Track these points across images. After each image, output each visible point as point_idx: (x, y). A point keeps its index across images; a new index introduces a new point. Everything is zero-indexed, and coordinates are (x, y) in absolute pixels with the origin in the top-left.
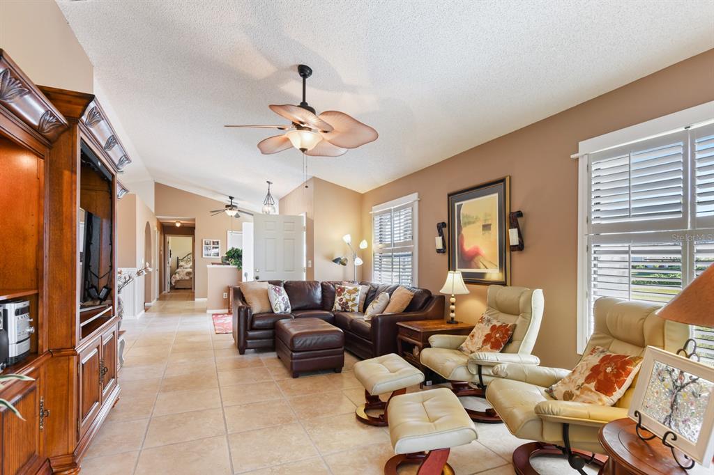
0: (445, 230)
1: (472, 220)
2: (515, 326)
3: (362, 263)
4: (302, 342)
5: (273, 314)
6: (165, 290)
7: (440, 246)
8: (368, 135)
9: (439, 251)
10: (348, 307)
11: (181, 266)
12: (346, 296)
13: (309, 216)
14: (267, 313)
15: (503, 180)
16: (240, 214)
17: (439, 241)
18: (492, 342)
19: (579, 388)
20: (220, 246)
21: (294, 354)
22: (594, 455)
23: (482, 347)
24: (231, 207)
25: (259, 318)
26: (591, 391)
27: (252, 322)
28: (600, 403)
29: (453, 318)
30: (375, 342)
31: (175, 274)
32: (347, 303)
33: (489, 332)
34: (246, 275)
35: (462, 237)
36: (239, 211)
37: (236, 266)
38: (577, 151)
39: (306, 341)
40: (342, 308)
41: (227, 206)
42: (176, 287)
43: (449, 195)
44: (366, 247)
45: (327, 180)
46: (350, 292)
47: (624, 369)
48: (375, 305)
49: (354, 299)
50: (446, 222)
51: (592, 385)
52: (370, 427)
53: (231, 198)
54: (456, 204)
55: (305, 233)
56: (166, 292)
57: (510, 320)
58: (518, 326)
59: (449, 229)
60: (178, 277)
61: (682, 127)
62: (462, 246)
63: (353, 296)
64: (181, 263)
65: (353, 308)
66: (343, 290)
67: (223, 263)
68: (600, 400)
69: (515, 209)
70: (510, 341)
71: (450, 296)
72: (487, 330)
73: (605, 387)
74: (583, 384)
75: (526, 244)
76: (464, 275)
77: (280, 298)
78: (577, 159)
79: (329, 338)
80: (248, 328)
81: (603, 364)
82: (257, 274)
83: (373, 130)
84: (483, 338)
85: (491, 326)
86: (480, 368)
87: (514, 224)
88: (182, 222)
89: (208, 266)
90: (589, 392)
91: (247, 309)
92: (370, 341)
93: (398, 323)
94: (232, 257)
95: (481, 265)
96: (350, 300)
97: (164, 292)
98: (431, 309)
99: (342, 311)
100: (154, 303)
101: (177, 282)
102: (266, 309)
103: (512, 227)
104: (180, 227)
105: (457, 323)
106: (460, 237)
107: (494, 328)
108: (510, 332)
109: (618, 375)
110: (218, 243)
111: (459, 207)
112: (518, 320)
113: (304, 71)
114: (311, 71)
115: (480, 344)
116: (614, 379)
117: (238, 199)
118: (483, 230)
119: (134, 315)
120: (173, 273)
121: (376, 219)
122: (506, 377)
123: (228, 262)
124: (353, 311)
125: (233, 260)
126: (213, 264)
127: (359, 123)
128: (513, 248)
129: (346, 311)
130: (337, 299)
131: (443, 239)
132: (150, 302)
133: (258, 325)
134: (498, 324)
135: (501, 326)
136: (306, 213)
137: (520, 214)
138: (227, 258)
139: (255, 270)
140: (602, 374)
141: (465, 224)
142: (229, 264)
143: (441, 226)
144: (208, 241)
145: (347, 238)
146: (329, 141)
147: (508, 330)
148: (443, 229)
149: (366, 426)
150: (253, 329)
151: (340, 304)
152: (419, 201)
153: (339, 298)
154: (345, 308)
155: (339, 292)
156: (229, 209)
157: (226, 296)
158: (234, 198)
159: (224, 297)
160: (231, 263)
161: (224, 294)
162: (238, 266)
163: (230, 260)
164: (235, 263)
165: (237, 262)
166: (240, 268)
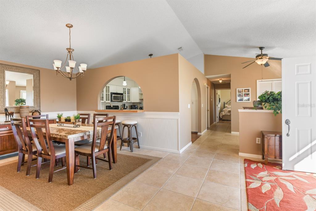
6: (215, 121)
11: (226, 107)
20: (250, 93)
24: (259, 56)
31: (222, 112)
34: (287, 122)
36: (269, 59)
37: (272, 111)
42: (222, 119)
53: (261, 48)
56: (216, 122)
60: (223, 113)
64: (226, 105)
67: (256, 108)
88: (223, 79)
89: (240, 111)
94: (266, 101)
97: (214, 123)
100: (204, 132)
101: (223, 116)
104: (222, 82)
110: (248, 90)
117: (268, 48)
119: (178, 150)
120: (221, 111)
123: (260, 106)
125: (267, 104)
126: (245, 108)
132: (201, 132)
138: (260, 102)
142: (262, 108)
144: (240, 89)
156: (260, 59)
157: (258, 141)
158: (264, 48)
159: (257, 142)
160: (266, 107)
161: (257, 139)
162: (275, 110)
163: (264, 104)
164: (270, 108)
165: (274, 107)
166: (277, 113)
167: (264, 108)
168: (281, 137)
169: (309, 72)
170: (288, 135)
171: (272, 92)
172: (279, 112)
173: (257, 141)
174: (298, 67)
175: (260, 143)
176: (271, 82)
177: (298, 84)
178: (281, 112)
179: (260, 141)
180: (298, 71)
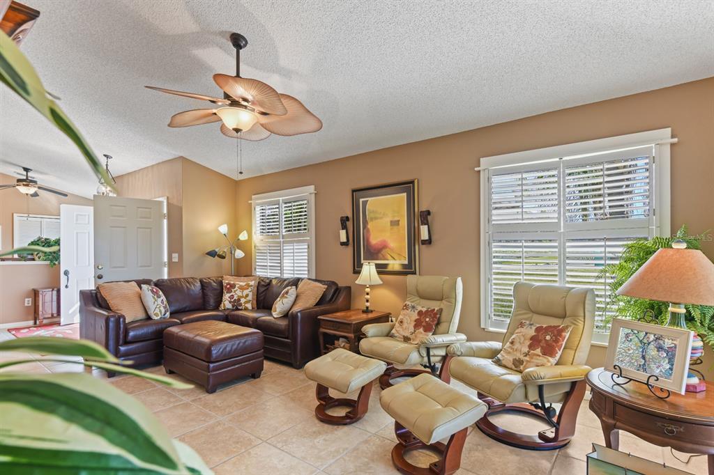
0: (349, 224)
1: (378, 216)
2: (441, 310)
3: (244, 255)
4: (221, 350)
5: (150, 322)
7: (344, 239)
8: (311, 124)
9: (342, 244)
10: (241, 305)
12: (237, 293)
13: (174, 202)
14: (141, 320)
15: (412, 182)
16: (41, 192)
17: (343, 234)
18: (424, 326)
19: (526, 355)
21: (211, 365)
22: (551, 404)
23: (415, 331)
24: (27, 182)
25: (134, 329)
26: (540, 356)
27: (126, 332)
28: (549, 364)
29: (367, 308)
30: (295, 339)
32: (239, 300)
33: (417, 317)
34: (66, 273)
35: (368, 231)
36: (39, 188)
37: (48, 262)
38: (479, 166)
39: (225, 348)
40: (233, 306)
41: (19, 181)
43: (353, 191)
44: (247, 238)
45: (198, 162)
46: (242, 288)
47: (560, 336)
48: (285, 300)
49: (247, 296)
50: (350, 215)
51: (538, 351)
52: (340, 427)
53: (26, 170)
54: (361, 200)
55: (165, 221)
57: (435, 306)
58: (444, 310)
59: (353, 223)
61: (557, 157)
62: (368, 240)
63: (246, 292)
65: (246, 305)
66: (233, 286)
68: (549, 361)
69: (424, 209)
70: (438, 324)
71: (365, 286)
72: (415, 316)
73: (549, 351)
74: (529, 352)
75: (433, 238)
76: (378, 266)
77: (160, 300)
78: (479, 171)
79: (249, 341)
80: (121, 342)
81: (540, 334)
82: (100, 272)
83: (321, 121)
84: (413, 323)
85: (416, 312)
86: (428, 350)
87: (425, 222)
90: (538, 357)
91: (119, 317)
92: (287, 338)
93: (319, 317)
95: (389, 257)
96: (243, 297)
98: (341, 300)
99: (233, 310)
102: (141, 315)
103: (423, 223)
105: (372, 311)
106: (365, 231)
107: (420, 313)
108: (438, 316)
109: (557, 341)
111: (365, 203)
112: (443, 304)
113: (238, 41)
114: (247, 42)
115: (412, 329)
116: (554, 344)
117: (37, 171)
118: (391, 225)
121: (257, 209)
122: (462, 355)
123: (31, 257)
124: (246, 309)
127: (309, 112)
128: (424, 242)
129: (237, 309)
130: (226, 296)
131: (347, 233)
133: (135, 337)
134: (424, 310)
135: (427, 311)
136: (168, 198)
137: (428, 213)
139: (96, 267)
140: (543, 341)
141: (372, 219)
142: (33, 260)
143: (344, 221)
145: (224, 229)
146: (262, 125)
147: (436, 314)
148: (347, 222)
149: (336, 427)
150: (126, 343)
151: (230, 302)
152: (316, 194)
153: (229, 295)
154: (237, 305)
155: (228, 289)
156: (24, 185)
157: (28, 302)
158: (31, 170)
159: (26, 305)
160: (39, 258)
161: (27, 300)
162: (51, 261)
163: (37, 255)
164: (45, 258)
165: (50, 257)
166: (54, 264)
167: (36, 258)
168: (59, 291)
169: (87, 222)
170: (67, 287)
171: (48, 239)
172: (57, 263)
173: (26, 302)
174: (77, 215)
175: (30, 305)
176: (40, 220)
177: (77, 233)
178: (59, 263)
179: (30, 302)
180: (77, 220)
